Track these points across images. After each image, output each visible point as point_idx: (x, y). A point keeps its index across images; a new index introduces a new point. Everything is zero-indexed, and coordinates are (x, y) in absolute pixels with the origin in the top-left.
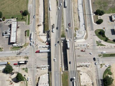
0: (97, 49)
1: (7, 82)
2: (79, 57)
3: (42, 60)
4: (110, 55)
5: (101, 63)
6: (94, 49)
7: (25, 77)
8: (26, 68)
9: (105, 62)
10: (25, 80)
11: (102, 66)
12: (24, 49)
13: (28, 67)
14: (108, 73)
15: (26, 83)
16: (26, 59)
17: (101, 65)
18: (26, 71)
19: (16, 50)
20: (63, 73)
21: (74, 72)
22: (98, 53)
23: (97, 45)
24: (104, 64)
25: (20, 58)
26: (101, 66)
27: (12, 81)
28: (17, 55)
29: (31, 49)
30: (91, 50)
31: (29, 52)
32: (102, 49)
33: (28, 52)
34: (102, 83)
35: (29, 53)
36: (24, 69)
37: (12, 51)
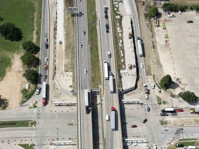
0: (36, 137)
1: (185, 83)
2: (70, 123)
3: (135, 117)
4: (15, 124)
5: (35, 110)
6: (41, 137)
7: (159, 90)
8: (160, 104)
9: (28, 112)
10: (159, 85)
11: (34, 104)
12: (172, 141)
13: (158, 105)
14: (28, 93)
15: (156, 80)
16: (165, 120)
17: (35, 107)
18: (159, 99)
19: (187, 140)
20: (100, 86)
21: (82, 87)
22: (35, 129)
23: (34, 147)
24: (30, 108)
25: (174, 122)
26: (36, 105)
27: (178, 83)
28: (182, 129)
29: (158, 141)
30: (48, 137)
31: (161, 135)
32: (27, 137)
33: (164, 135)
34: (40, 79)
35: (162, 133)
36: (164, 103)
37: (194, 137)
